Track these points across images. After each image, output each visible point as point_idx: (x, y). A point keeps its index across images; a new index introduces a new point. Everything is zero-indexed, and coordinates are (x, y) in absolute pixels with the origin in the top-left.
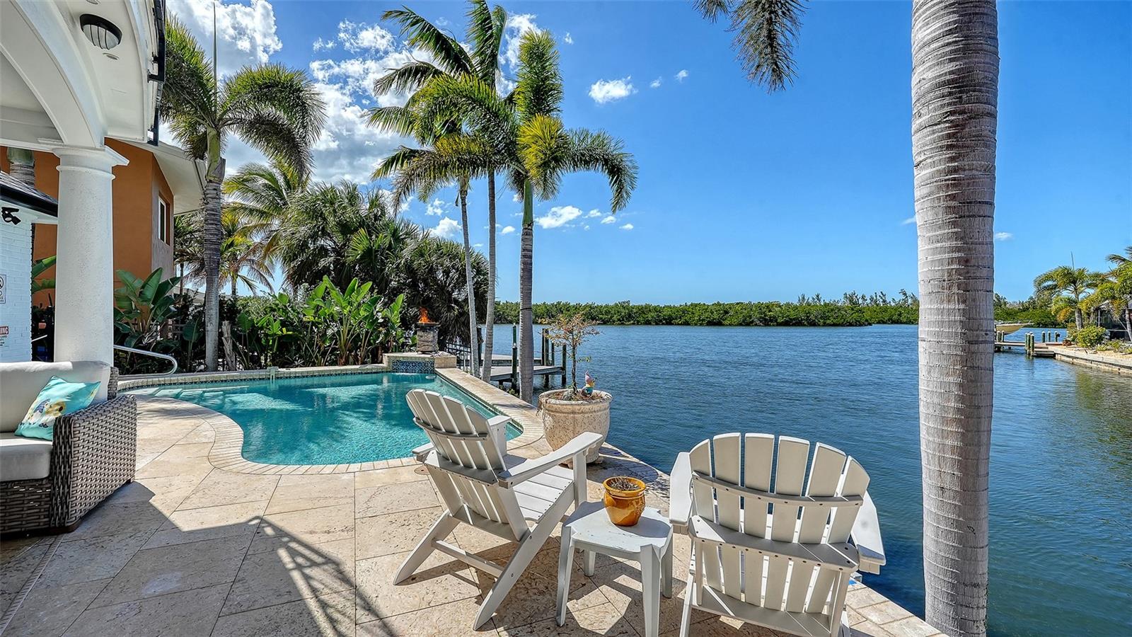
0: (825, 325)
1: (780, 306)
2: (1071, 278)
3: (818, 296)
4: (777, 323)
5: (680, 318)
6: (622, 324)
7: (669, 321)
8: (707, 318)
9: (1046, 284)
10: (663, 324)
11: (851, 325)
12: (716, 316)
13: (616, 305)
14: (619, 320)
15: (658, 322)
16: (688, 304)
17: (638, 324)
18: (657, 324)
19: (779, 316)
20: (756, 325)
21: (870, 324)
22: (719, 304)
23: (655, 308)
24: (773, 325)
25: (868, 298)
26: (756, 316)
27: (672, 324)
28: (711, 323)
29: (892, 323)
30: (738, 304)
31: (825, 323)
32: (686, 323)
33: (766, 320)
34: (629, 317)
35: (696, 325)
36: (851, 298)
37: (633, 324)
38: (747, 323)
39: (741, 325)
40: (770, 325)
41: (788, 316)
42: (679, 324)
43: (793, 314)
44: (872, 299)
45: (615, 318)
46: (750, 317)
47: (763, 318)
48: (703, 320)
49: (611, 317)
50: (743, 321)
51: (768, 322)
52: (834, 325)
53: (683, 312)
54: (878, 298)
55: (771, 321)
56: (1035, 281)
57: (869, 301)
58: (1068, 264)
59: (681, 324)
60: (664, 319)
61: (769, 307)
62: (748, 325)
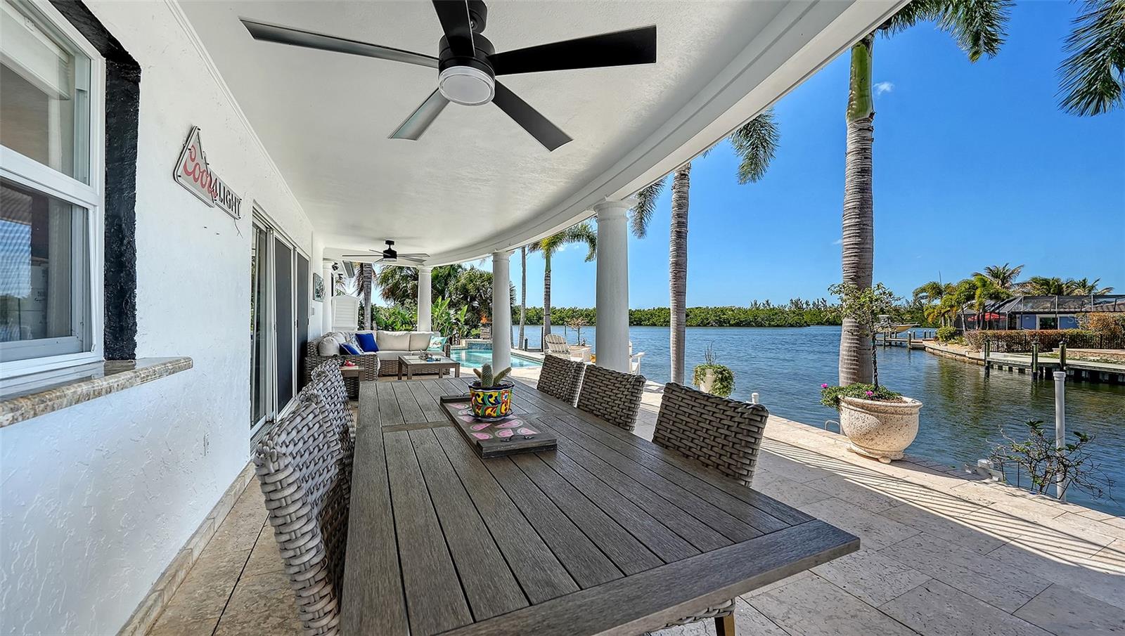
0: (770, 326)
1: (733, 311)
2: (937, 291)
3: (767, 302)
4: (730, 324)
5: (649, 320)
9: (921, 295)
10: (634, 325)
11: (792, 326)
16: (656, 308)
19: (731, 319)
20: (712, 326)
21: (809, 326)
24: (727, 326)
25: (811, 303)
26: (712, 319)
27: (641, 325)
29: (829, 325)
30: (697, 308)
31: (769, 324)
32: (654, 325)
33: (720, 321)
35: (661, 325)
36: (796, 304)
39: (699, 326)
40: (724, 326)
41: (739, 318)
42: (648, 325)
43: (742, 317)
44: (814, 304)
46: (708, 319)
47: (718, 320)
49: (591, 319)
51: (721, 323)
52: (778, 326)
53: (651, 315)
54: (820, 303)
55: (725, 322)
56: (914, 293)
57: (811, 306)
58: (937, 280)
59: (650, 325)
61: (723, 311)
62: (705, 326)
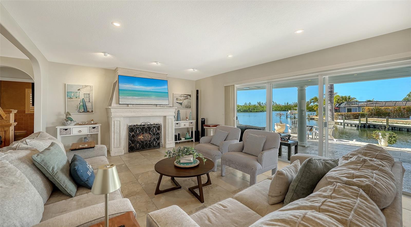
2: (317, 100)
3: (250, 103)
25: (264, 103)
36: (259, 103)
57: (264, 104)
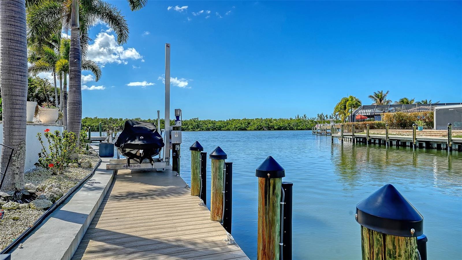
0: (297, 129)
1: (276, 120)
3: (305, 116)
4: (274, 129)
5: (226, 127)
6: (194, 130)
7: (220, 129)
8: (239, 126)
10: (217, 130)
12: (243, 126)
13: (191, 120)
14: (192, 128)
15: (214, 129)
17: (202, 130)
18: (213, 130)
19: (275, 125)
20: (264, 130)
22: (245, 119)
23: (212, 122)
24: (272, 130)
26: (264, 125)
28: (241, 129)
32: (229, 130)
33: (269, 127)
34: (198, 126)
35: (233, 130)
37: (199, 130)
38: (260, 128)
39: (256, 130)
40: (271, 130)
41: (279, 125)
42: (225, 130)
45: (190, 127)
46: (261, 126)
47: (267, 126)
48: (237, 128)
50: (257, 128)
51: (270, 128)
52: (301, 129)
53: (227, 124)
55: (272, 128)
59: (226, 130)
60: (217, 127)
61: (270, 121)
62: (259, 130)
